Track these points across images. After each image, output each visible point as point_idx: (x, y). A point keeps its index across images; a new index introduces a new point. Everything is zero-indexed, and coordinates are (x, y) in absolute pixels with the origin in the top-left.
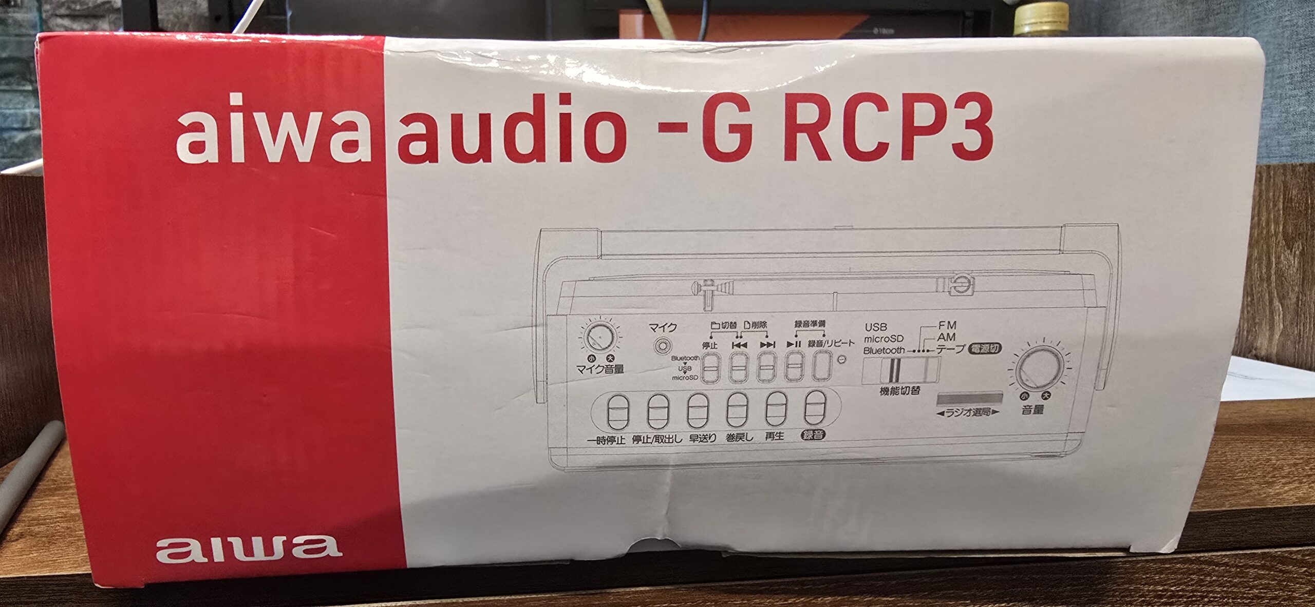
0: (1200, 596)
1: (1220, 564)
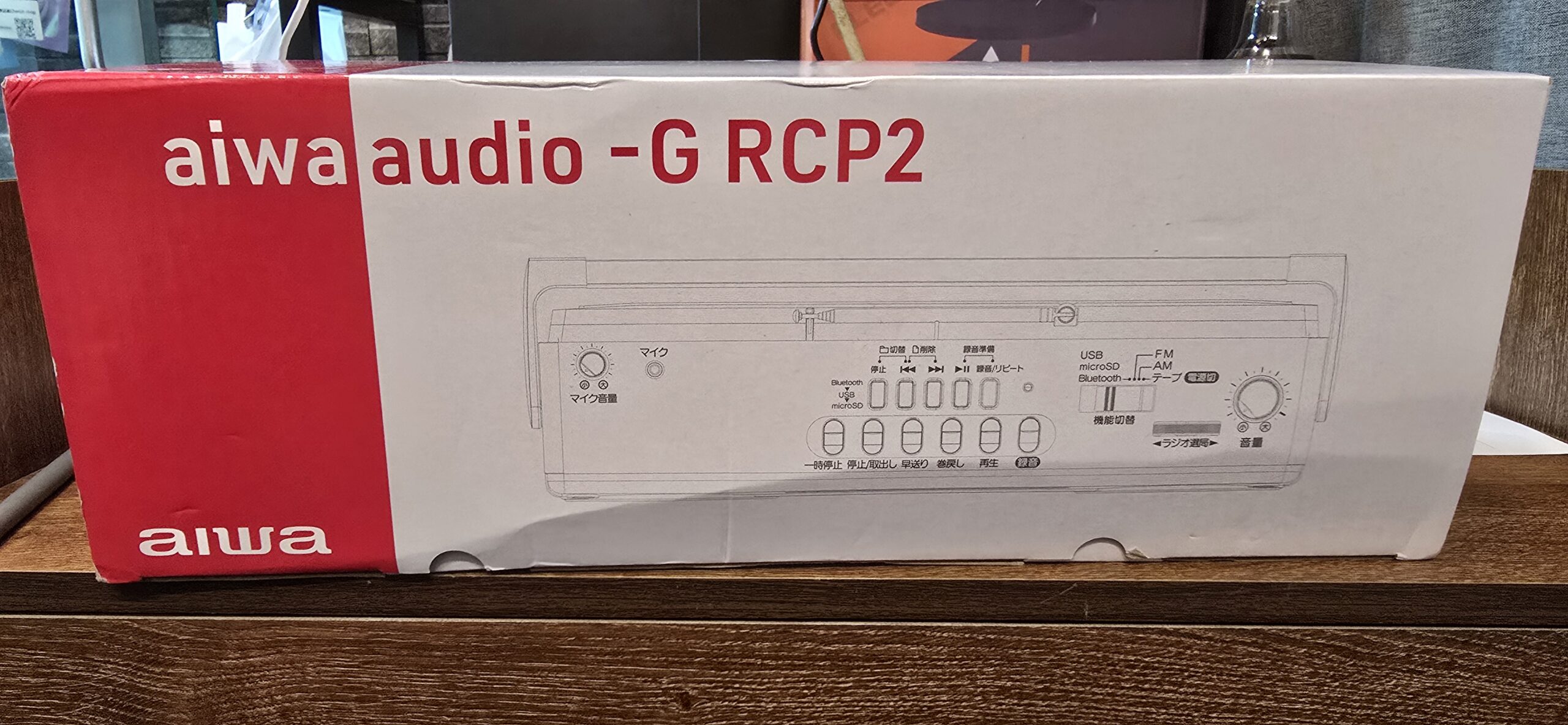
0: (1179, 670)
1: (1203, 638)
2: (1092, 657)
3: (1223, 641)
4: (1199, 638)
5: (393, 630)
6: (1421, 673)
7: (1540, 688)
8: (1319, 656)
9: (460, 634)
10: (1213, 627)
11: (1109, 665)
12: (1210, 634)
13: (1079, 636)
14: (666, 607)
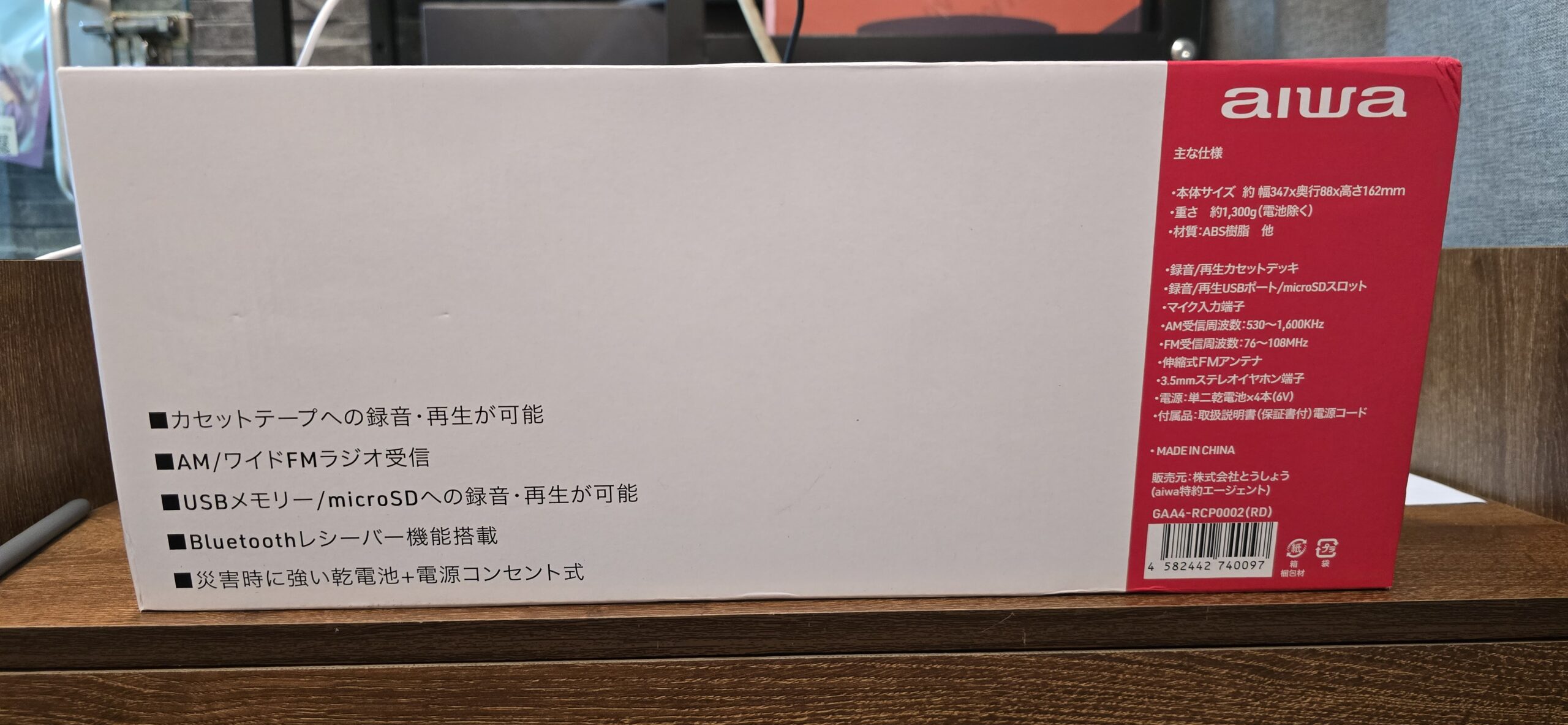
2: (1032, 684)
3: (1152, 665)
4: (1130, 662)
5: (360, 678)
6: (1333, 689)
7: (1440, 701)
8: (1240, 677)
9: (426, 680)
10: (1141, 651)
11: (1048, 691)
12: (1139, 658)
13: (1019, 664)
14: (629, 646)
